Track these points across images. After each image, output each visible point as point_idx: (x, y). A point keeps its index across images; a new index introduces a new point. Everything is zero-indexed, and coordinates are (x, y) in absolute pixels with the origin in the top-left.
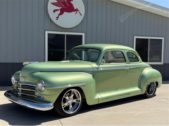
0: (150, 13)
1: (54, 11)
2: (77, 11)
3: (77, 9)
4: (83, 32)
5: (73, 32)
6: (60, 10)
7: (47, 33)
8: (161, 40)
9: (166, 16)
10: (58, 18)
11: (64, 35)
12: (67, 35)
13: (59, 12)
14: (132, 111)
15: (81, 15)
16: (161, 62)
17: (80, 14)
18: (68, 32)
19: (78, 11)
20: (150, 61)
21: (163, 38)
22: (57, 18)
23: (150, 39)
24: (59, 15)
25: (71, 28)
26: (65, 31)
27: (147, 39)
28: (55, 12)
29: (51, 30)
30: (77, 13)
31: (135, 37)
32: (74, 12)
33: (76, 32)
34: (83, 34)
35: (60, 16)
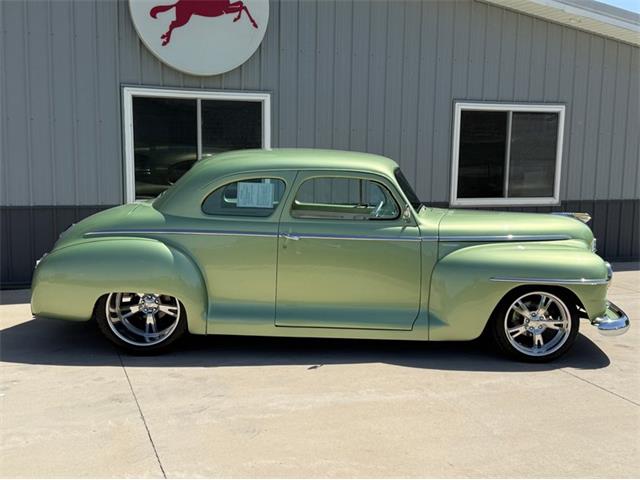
0: (517, 12)
1: (154, 12)
2: (240, 10)
3: (241, 3)
4: (265, 91)
5: (227, 89)
6: (174, 8)
7: (129, 93)
8: (556, 115)
9: (573, 23)
10: (167, 37)
11: (194, 101)
12: (204, 102)
13: (171, 15)
14: (406, 389)
15: (255, 26)
16: (552, 196)
17: (252, 21)
18: (206, 89)
19: (243, 12)
20: (512, 195)
21: (561, 109)
22: (163, 37)
23: (514, 113)
24: (174, 25)
25: (221, 75)
26: (199, 88)
27: (504, 114)
28: (158, 15)
29: (144, 85)
30: (239, 17)
31: (459, 107)
32: (227, 13)
33: (239, 90)
34: (266, 99)
35: (176, 31)
